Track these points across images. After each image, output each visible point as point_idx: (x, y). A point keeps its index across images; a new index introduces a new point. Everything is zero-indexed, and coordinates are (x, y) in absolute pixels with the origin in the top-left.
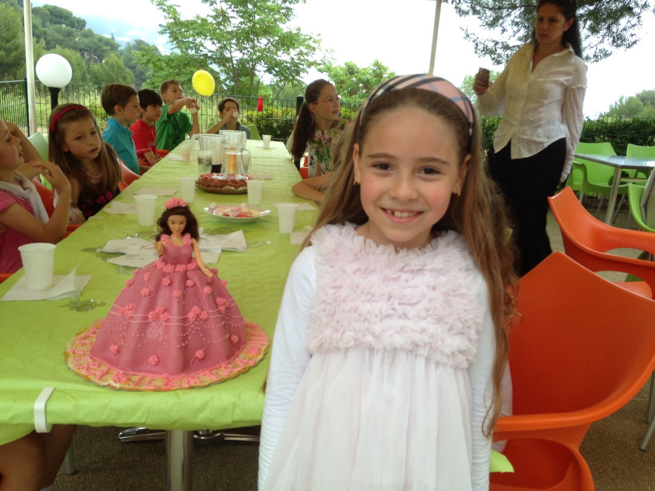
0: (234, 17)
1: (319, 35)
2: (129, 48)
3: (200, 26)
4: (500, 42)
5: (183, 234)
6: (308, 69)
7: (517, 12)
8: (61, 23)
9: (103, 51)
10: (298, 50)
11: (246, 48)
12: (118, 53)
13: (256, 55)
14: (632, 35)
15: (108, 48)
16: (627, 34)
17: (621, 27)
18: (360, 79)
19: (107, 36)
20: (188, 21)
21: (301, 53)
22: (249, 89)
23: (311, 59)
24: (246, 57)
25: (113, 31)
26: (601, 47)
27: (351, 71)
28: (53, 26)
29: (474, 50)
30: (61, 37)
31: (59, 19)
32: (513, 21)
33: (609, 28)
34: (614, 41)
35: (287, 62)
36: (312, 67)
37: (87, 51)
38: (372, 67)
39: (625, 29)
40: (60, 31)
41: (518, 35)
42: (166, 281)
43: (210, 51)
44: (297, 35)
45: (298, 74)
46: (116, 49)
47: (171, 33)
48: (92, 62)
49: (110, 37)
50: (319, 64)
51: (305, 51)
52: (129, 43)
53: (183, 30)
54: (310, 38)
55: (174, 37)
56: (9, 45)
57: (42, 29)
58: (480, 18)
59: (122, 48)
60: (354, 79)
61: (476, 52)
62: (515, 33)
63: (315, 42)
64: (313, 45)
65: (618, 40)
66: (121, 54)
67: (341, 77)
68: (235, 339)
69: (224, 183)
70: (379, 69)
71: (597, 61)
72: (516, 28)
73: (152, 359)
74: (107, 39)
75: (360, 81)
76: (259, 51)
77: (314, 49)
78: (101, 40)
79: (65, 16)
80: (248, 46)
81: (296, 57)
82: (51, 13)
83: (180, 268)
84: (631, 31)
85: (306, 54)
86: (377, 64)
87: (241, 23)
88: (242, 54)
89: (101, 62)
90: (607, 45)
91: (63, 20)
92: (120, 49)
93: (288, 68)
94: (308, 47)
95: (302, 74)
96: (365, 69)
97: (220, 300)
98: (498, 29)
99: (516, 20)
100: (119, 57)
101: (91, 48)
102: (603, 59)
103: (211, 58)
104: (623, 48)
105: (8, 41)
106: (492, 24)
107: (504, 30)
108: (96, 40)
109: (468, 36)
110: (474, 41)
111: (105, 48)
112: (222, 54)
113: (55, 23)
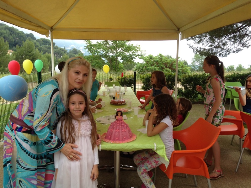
0: (110, 42)
1: (140, 46)
2: (71, 52)
3: (99, 46)
4: (202, 48)
5: (120, 116)
6: (136, 57)
7: (208, 38)
8: (46, 44)
9: (61, 53)
10: (132, 51)
11: (114, 52)
12: (67, 54)
13: (118, 54)
14: (249, 43)
15: (63, 52)
16: (247, 43)
17: (245, 41)
18: (154, 60)
19: (63, 48)
20: (94, 44)
21: (133, 52)
22: (115, 65)
23: (136, 54)
24: (114, 55)
25: (64, 46)
26: (238, 47)
27: (151, 58)
28: (44, 45)
29: (193, 51)
30: (47, 49)
31: (46, 43)
32: (206, 41)
33: (240, 41)
34: (242, 45)
35: (128, 56)
36: (137, 57)
37: (56, 53)
38: (158, 56)
39: (246, 41)
40: (46, 47)
41: (208, 45)
42: (118, 124)
43: (102, 54)
44: (132, 46)
45: (132, 59)
46: (66, 52)
47: (89, 49)
48: (58, 57)
49: (64, 48)
50: (140, 56)
51: (135, 51)
52: (70, 50)
53: (92, 47)
54: (136, 47)
55: (89, 50)
56: (30, 54)
57: (40, 47)
58: (194, 41)
59: (68, 51)
60: (152, 60)
61: (194, 52)
62: (207, 44)
63: (138, 48)
64: (137, 49)
65: (244, 45)
66: (68, 54)
67: (148, 60)
68: (130, 135)
69: (118, 102)
70: (161, 56)
71: (237, 52)
72: (207, 43)
73: (117, 138)
74: (63, 49)
75: (154, 61)
76: (118, 53)
77: (138, 51)
78: (60, 49)
79: (48, 42)
80: (115, 51)
81: (131, 54)
82: (43, 41)
83: (120, 122)
84: (248, 42)
85: (135, 52)
86: (160, 55)
87: (112, 44)
88: (112, 54)
89: (61, 57)
90: (240, 47)
91: (47, 43)
92: (67, 52)
93: (129, 58)
94: (136, 50)
95: (134, 59)
96: (156, 57)
97: (127, 128)
98: (201, 44)
99: (207, 40)
100: (67, 55)
101: (57, 52)
102: (239, 52)
103: (102, 56)
104: (246, 48)
105: (30, 53)
106: (199, 42)
107: (203, 44)
108: (59, 50)
109: (190, 47)
110: (193, 48)
111: (62, 52)
112: (106, 55)
113: (44, 44)
